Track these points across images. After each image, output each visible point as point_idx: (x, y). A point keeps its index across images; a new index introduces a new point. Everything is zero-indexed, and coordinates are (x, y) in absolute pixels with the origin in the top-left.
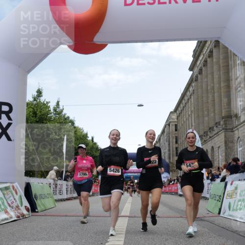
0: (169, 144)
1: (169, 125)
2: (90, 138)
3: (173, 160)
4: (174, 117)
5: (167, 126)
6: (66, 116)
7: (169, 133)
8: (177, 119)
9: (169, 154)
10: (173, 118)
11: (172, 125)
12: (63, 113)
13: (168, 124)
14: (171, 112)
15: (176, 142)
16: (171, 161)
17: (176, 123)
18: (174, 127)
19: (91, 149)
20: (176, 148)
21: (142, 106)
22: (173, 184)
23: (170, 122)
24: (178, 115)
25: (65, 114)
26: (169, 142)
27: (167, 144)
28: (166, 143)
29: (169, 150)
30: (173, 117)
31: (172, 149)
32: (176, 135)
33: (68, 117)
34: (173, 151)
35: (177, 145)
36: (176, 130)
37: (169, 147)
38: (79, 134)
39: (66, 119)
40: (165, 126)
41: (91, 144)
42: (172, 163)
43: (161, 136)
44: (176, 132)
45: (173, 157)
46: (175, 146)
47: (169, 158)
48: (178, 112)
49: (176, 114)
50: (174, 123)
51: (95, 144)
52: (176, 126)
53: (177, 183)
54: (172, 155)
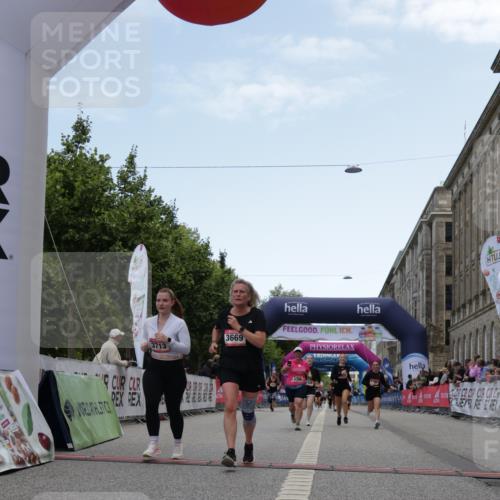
0: (429, 277)
1: (430, 225)
2: (216, 257)
3: (437, 321)
4: (445, 201)
5: (424, 227)
6: (153, 195)
7: (428, 247)
8: (454, 207)
9: (429, 304)
10: (440, 206)
11: (438, 225)
12: (146, 188)
13: (426, 222)
14: (437, 190)
15: (449, 272)
16: (433, 322)
17: (450, 220)
18: (444, 229)
19: (217, 285)
20: (449, 288)
21: (360, 170)
22: (437, 384)
23: (433, 216)
24: (455, 196)
25: (150, 191)
26: (429, 270)
27: (422, 276)
28: (420, 275)
29: (428, 293)
30: (441, 202)
31: (437, 290)
32: (449, 252)
33: (159, 200)
34: (438, 296)
35: (450, 280)
36: (449, 238)
37: (429, 284)
38: (185, 244)
39: (152, 204)
40: (419, 228)
41: (218, 272)
42: (435, 328)
43: (407, 253)
44: (450, 245)
45: (437, 313)
46: (445, 281)
47: (428, 315)
48: (455, 189)
49: (449, 196)
50: (444, 220)
51: (230, 272)
52: (449, 226)
53: (447, 382)
54: (437, 306)
